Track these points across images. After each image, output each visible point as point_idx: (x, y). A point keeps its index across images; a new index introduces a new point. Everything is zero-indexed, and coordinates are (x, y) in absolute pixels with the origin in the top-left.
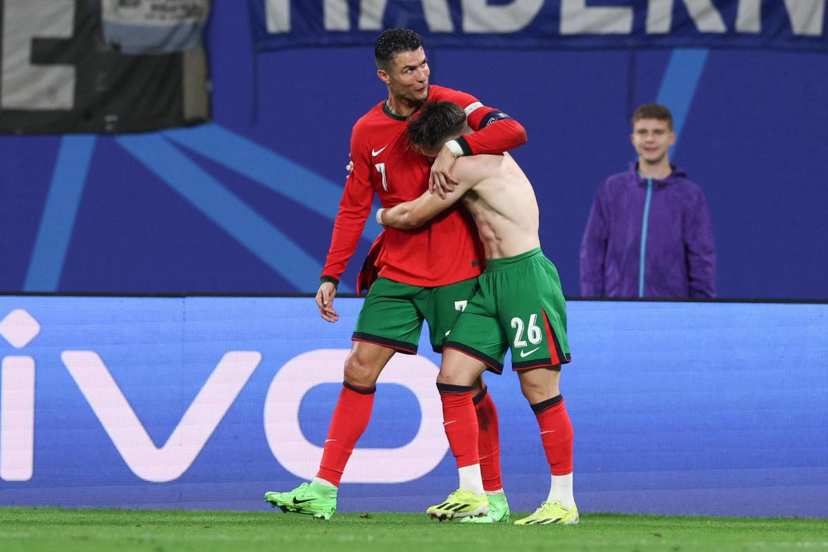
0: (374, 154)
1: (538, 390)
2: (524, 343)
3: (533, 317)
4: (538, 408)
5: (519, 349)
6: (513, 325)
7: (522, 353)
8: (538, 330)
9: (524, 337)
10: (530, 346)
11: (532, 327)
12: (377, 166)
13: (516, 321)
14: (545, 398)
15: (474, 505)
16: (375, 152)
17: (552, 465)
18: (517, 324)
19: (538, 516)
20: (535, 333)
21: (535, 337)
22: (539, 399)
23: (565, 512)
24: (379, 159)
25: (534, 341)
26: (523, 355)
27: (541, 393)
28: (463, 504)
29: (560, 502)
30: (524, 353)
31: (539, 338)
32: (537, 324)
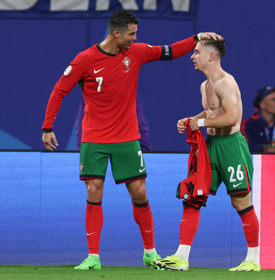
0: (95, 72)
1: (242, 203)
2: (235, 180)
3: (239, 166)
4: (242, 213)
5: (233, 183)
6: (229, 170)
7: (234, 185)
8: (242, 173)
9: (235, 177)
10: (238, 181)
11: (239, 172)
12: (97, 79)
13: (230, 168)
14: (245, 208)
15: (178, 264)
16: (96, 71)
17: (249, 242)
18: (231, 170)
19: (240, 268)
20: (240, 175)
21: (240, 177)
22: (242, 208)
23: (255, 267)
24: (98, 75)
25: (240, 179)
26: (234, 186)
27: (243, 205)
28: (172, 262)
29: (253, 261)
30: (235, 185)
31: (242, 177)
32: (241, 170)
